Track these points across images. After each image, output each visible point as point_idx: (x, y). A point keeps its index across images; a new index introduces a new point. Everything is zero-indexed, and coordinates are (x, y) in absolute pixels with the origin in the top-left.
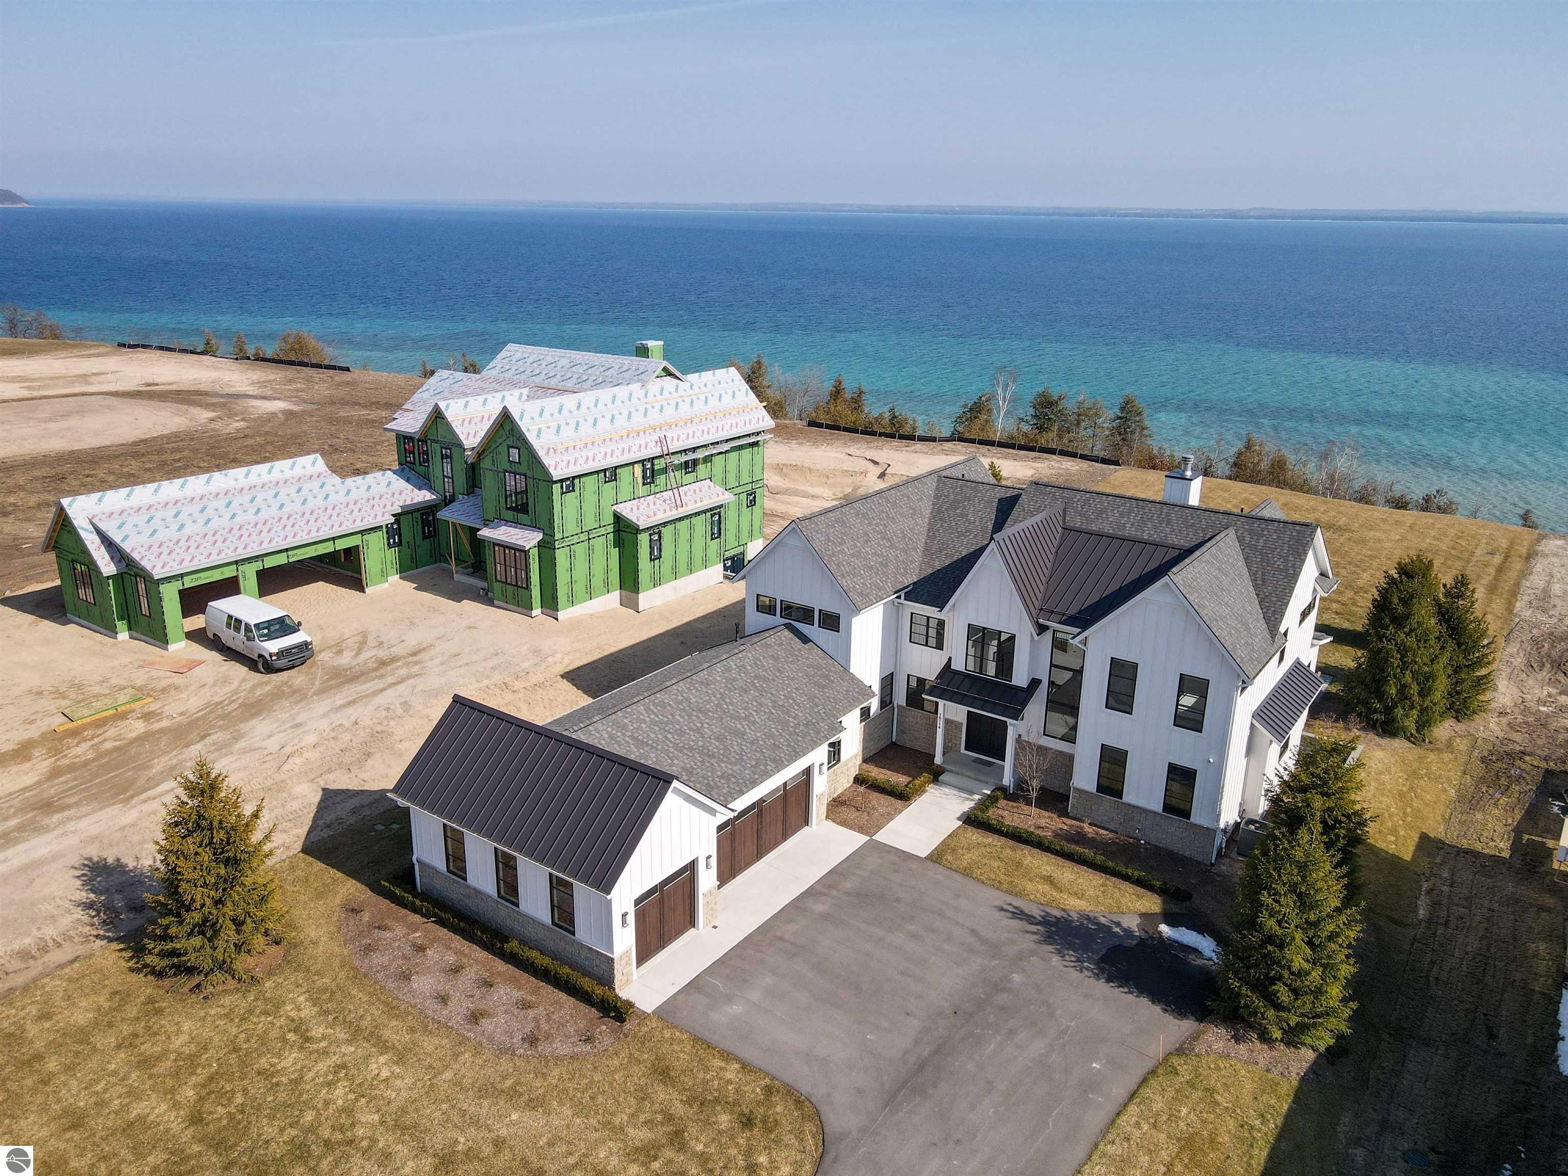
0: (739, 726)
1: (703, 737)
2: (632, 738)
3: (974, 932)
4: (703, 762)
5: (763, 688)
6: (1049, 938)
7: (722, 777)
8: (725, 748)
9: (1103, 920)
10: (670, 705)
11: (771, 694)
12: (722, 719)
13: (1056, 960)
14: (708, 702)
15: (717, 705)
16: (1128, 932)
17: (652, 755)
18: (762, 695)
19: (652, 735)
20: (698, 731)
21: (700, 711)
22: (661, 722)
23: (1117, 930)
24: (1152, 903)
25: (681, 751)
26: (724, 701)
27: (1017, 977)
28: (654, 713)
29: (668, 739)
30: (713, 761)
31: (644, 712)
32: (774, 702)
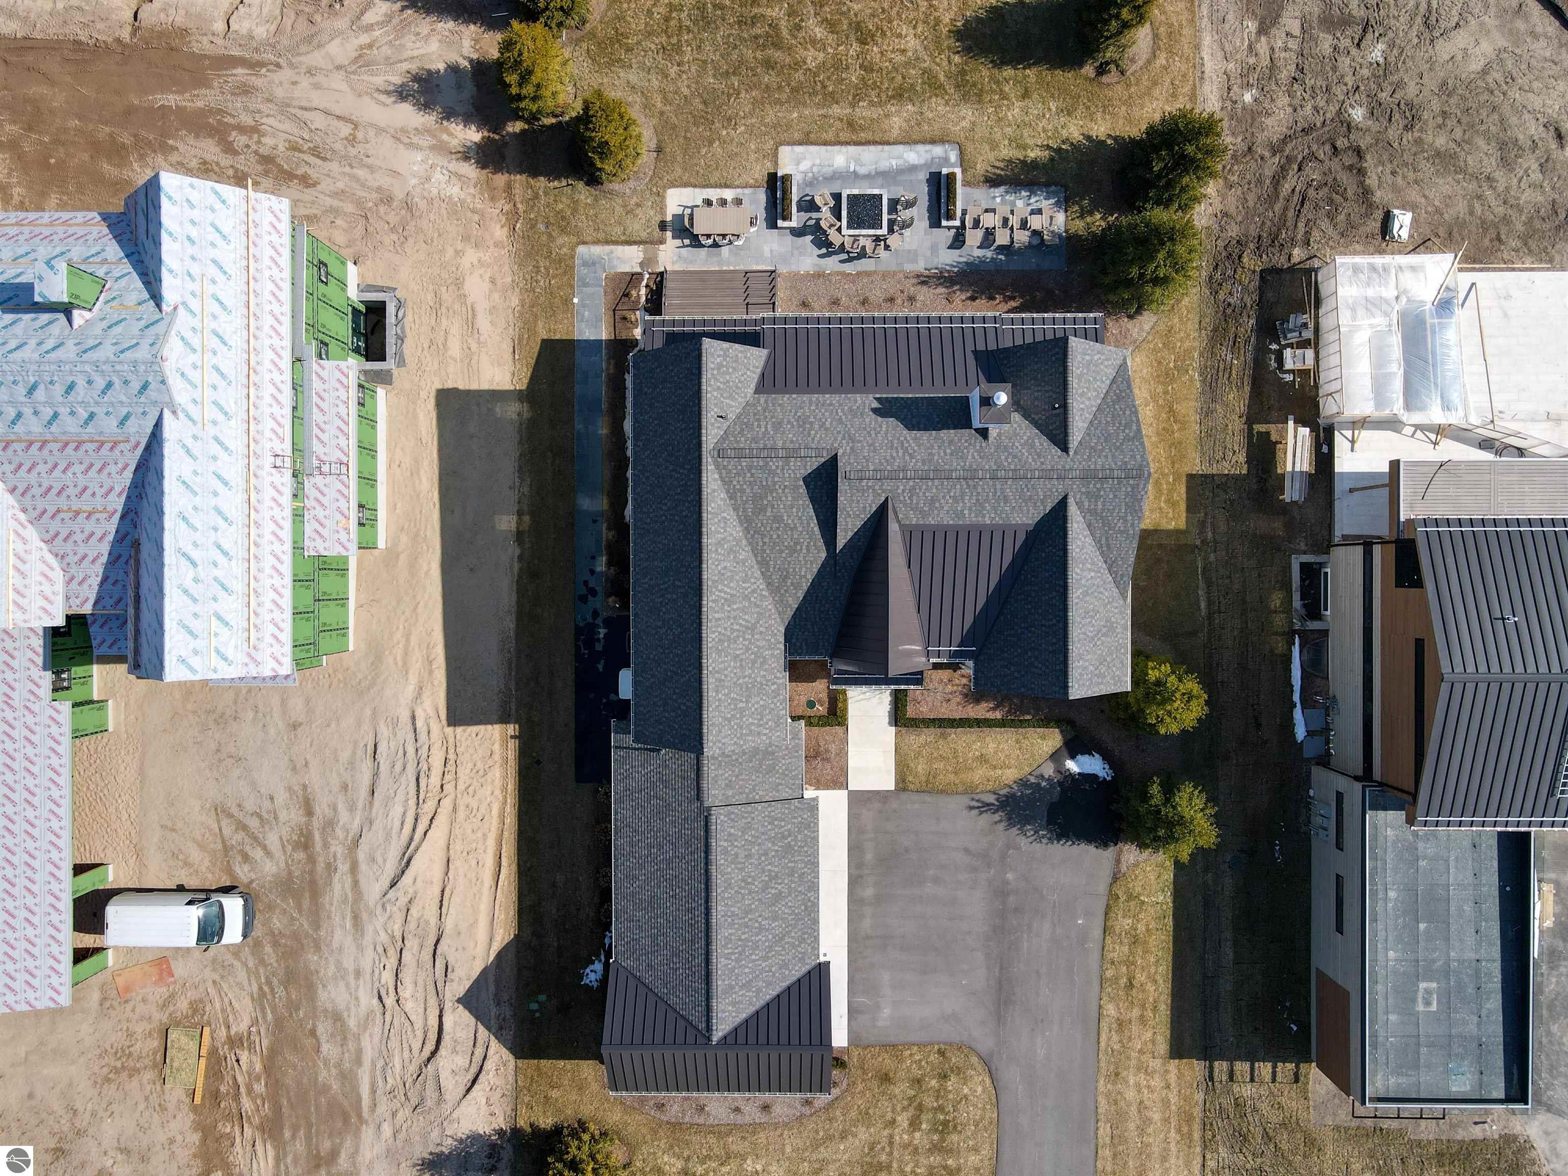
0: (773, 891)
1: (767, 930)
2: (742, 987)
3: (967, 851)
4: (784, 949)
5: (753, 836)
6: (1011, 822)
7: (800, 943)
8: (782, 919)
9: (1033, 780)
10: (731, 934)
11: (763, 834)
12: (760, 900)
13: (1023, 842)
14: (743, 898)
15: (750, 893)
16: (1049, 780)
17: (761, 983)
18: (759, 844)
19: (747, 970)
20: (761, 929)
21: (747, 913)
22: (740, 954)
23: (1044, 784)
24: (1051, 740)
25: (768, 958)
26: (749, 883)
27: (1010, 876)
28: (733, 953)
29: (754, 961)
30: (787, 939)
31: (727, 962)
32: (769, 839)
